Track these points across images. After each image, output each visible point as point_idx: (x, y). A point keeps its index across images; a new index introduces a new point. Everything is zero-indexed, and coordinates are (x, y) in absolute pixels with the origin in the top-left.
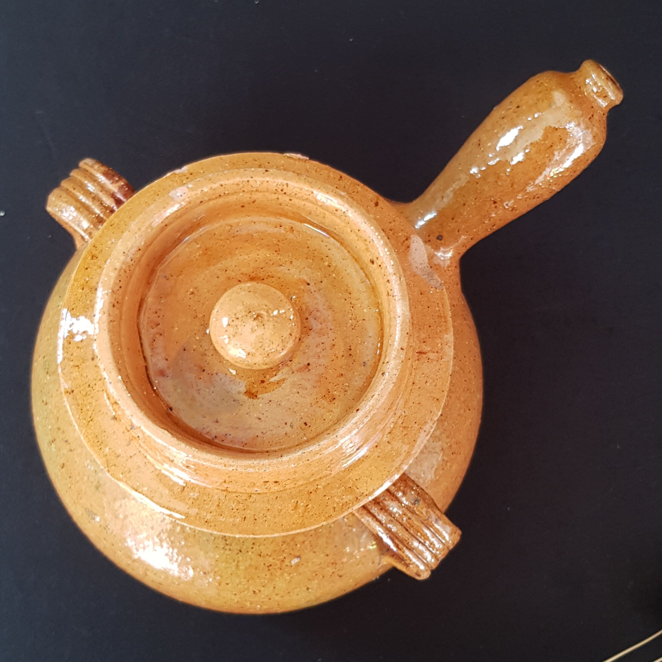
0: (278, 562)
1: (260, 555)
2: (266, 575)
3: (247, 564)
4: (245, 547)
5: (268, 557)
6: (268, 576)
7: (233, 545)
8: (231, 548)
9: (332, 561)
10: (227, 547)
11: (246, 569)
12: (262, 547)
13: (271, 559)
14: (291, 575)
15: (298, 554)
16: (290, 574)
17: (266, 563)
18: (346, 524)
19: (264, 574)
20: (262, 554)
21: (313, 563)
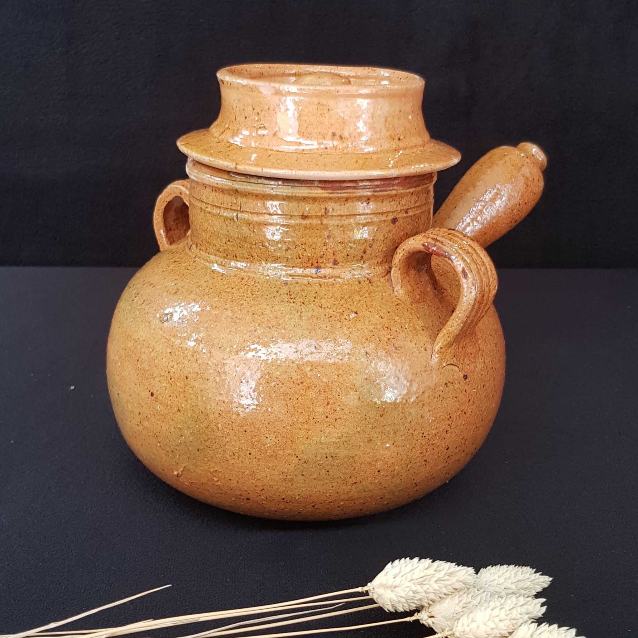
0: (338, 315)
1: (321, 307)
2: (327, 327)
3: (309, 314)
4: (307, 300)
5: (328, 309)
6: (328, 329)
7: (297, 299)
8: (295, 301)
9: (387, 325)
10: (292, 301)
11: (309, 319)
12: (323, 301)
13: (331, 311)
14: (350, 330)
15: (355, 310)
16: (349, 328)
17: (327, 314)
18: (396, 296)
19: (325, 326)
20: (323, 306)
21: (370, 321)
